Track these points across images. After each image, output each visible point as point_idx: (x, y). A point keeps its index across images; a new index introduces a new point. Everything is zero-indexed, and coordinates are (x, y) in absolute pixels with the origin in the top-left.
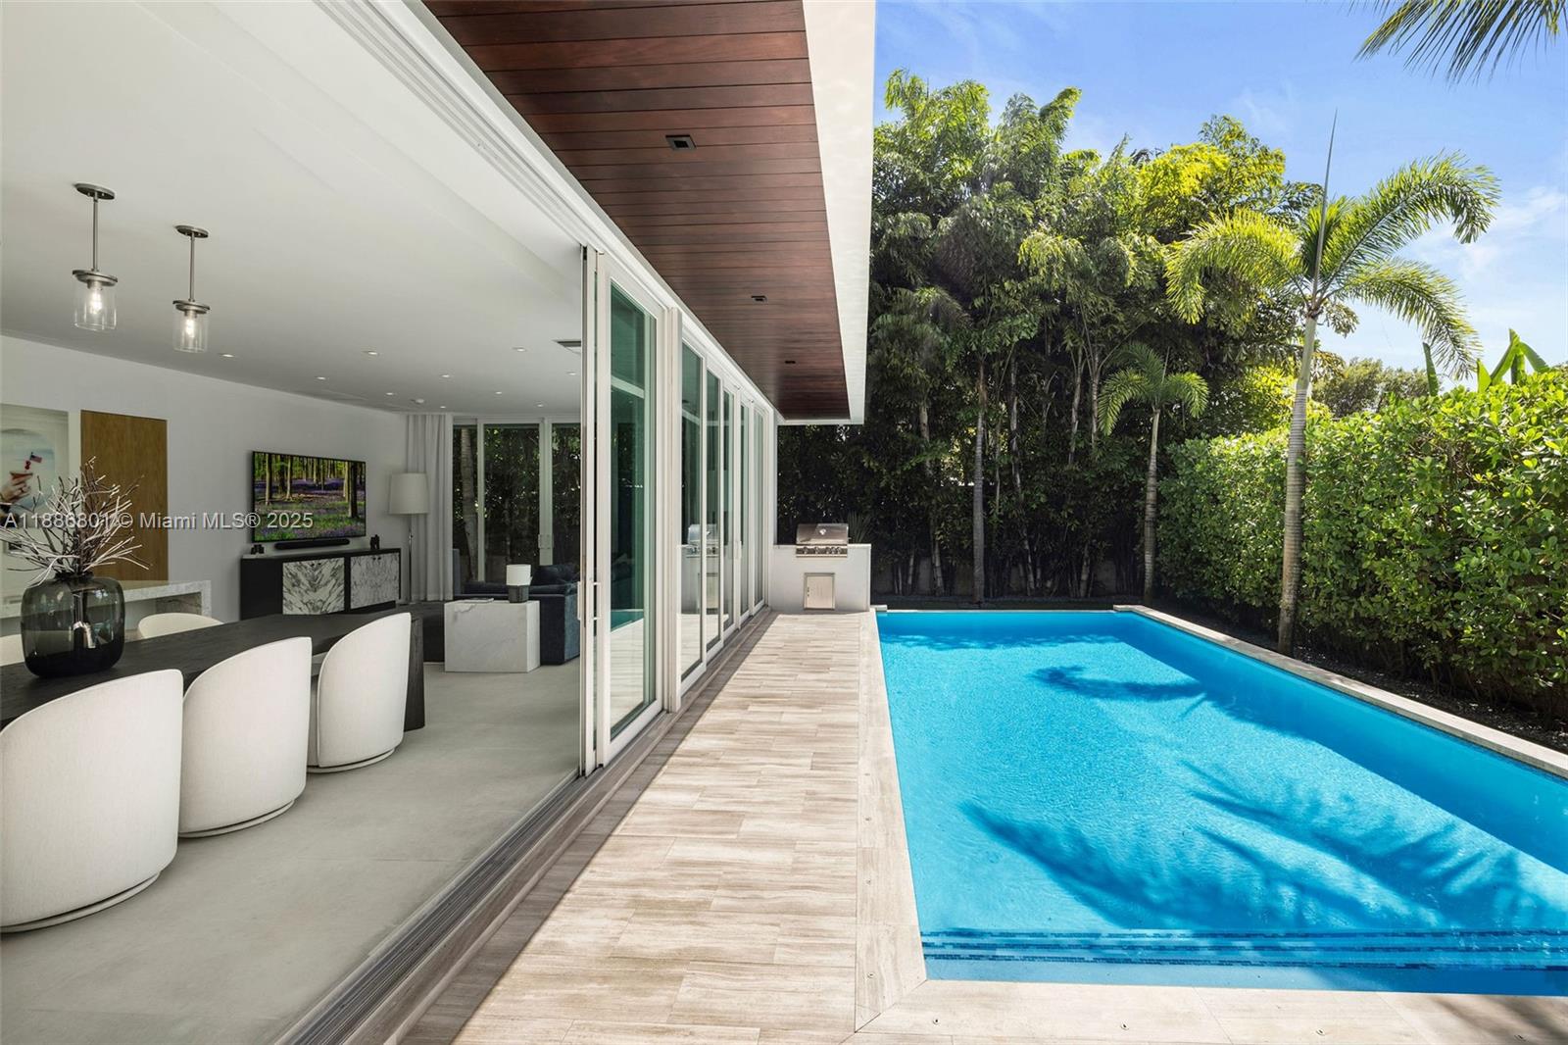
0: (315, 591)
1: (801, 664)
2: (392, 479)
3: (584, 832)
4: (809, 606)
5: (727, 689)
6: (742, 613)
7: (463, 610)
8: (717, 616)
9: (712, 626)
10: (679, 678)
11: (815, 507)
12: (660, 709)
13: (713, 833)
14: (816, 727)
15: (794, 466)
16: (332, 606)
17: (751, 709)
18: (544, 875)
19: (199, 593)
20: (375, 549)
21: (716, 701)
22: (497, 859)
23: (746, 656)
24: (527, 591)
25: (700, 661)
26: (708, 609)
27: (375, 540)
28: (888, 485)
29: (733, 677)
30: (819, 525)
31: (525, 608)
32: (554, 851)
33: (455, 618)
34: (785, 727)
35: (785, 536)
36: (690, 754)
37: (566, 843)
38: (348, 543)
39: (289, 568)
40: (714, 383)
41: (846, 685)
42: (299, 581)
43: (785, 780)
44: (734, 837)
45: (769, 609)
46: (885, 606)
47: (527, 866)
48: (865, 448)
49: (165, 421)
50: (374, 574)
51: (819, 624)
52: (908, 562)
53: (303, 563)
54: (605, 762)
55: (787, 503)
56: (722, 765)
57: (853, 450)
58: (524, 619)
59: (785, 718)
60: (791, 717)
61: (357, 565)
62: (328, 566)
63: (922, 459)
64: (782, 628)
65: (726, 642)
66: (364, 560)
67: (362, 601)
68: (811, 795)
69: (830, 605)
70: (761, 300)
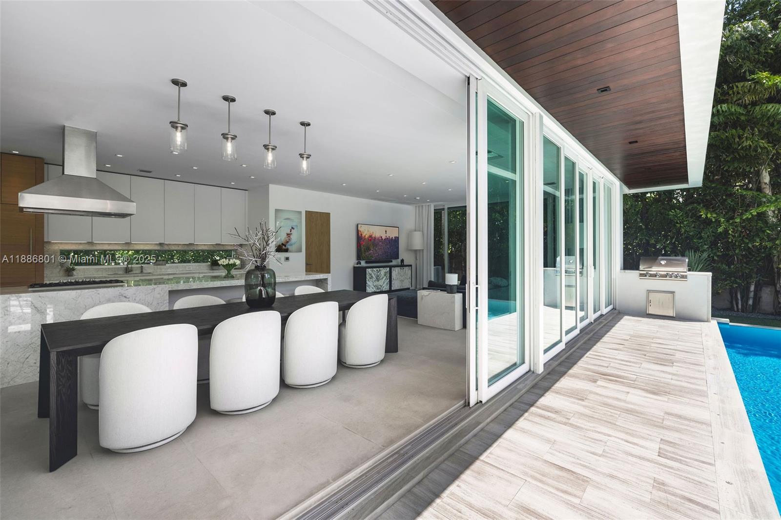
0: (378, 281)
1: (645, 355)
2: (409, 235)
3: (461, 449)
4: (650, 312)
5: (580, 363)
6: (595, 312)
7: (425, 295)
8: (574, 312)
9: (570, 319)
10: (542, 352)
11: (655, 246)
12: (527, 369)
13: (558, 489)
14: (662, 414)
15: (639, 220)
16: (384, 288)
17: (599, 383)
18: (428, 475)
19: (327, 279)
20: (402, 265)
21: (571, 371)
22: (402, 452)
23: (597, 342)
24: (456, 287)
25: (560, 341)
26: (566, 307)
27: (402, 261)
28: (726, 231)
29: (586, 355)
30: (660, 258)
31: (454, 297)
32: (436, 459)
33: (422, 298)
34: (632, 406)
35: (630, 263)
36: (546, 408)
37: (446, 455)
38: (392, 262)
39: (369, 271)
40: (571, 166)
41: (692, 381)
42: (372, 277)
43: (630, 458)
44: (576, 501)
45: (616, 311)
46: (728, 320)
47: (418, 464)
48: (702, 205)
49: (329, 213)
50: (401, 275)
51: (660, 326)
52: (748, 288)
53: (374, 269)
54: (484, 401)
55: (631, 245)
56: (572, 425)
57: (690, 207)
58: (454, 302)
59: (630, 398)
60: (636, 398)
61: (394, 271)
62: (383, 271)
63: (764, 209)
64: (626, 326)
65: (582, 331)
66: (397, 269)
67: (396, 287)
68: (660, 485)
69: (671, 313)
70: (606, 90)
